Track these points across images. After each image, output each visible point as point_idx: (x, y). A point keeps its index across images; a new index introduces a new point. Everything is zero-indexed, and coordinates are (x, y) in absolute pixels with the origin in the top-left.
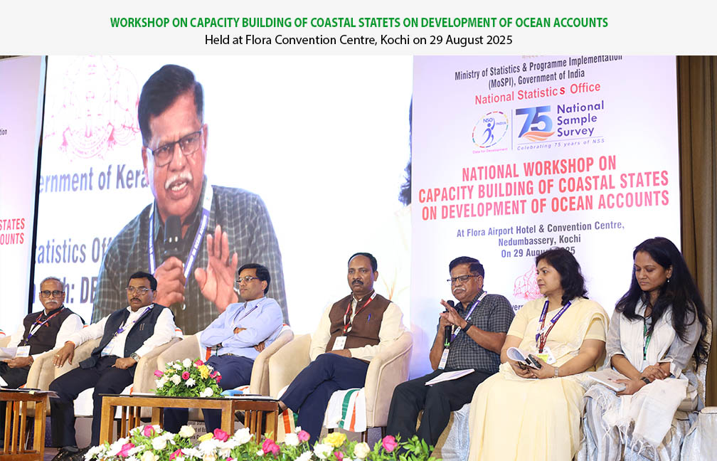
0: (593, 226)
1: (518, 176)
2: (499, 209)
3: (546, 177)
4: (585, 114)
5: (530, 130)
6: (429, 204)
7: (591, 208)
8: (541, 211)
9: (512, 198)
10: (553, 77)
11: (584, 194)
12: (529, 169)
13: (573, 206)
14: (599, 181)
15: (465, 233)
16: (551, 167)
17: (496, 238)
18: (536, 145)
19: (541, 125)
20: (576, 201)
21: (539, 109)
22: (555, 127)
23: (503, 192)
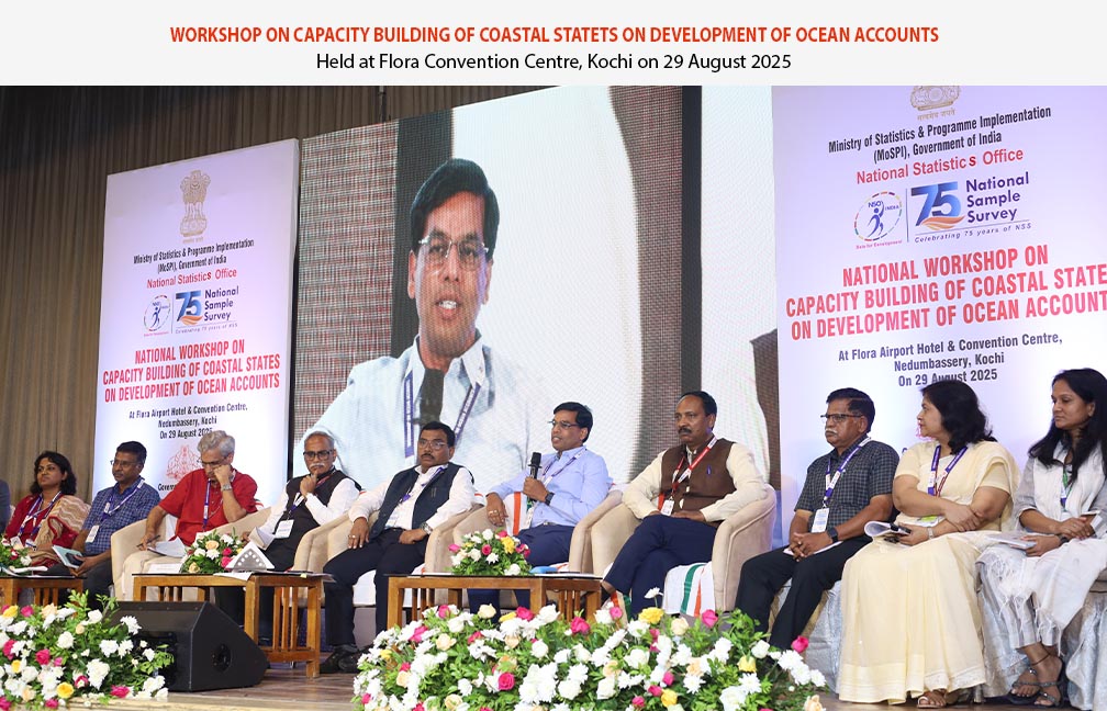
0: (1020, 341)
1: (917, 277)
2: (893, 322)
3: (955, 278)
4: (1004, 191)
5: (931, 216)
6: (801, 319)
7: (1017, 317)
8: (950, 323)
9: (910, 306)
10: (958, 143)
11: (1006, 297)
12: (931, 267)
13: (993, 315)
14: (1026, 279)
15: (850, 356)
16: (961, 264)
17: (891, 360)
18: (940, 234)
19: (945, 208)
20: (995, 307)
21: (942, 187)
22: (964, 210)
23: (899, 299)
